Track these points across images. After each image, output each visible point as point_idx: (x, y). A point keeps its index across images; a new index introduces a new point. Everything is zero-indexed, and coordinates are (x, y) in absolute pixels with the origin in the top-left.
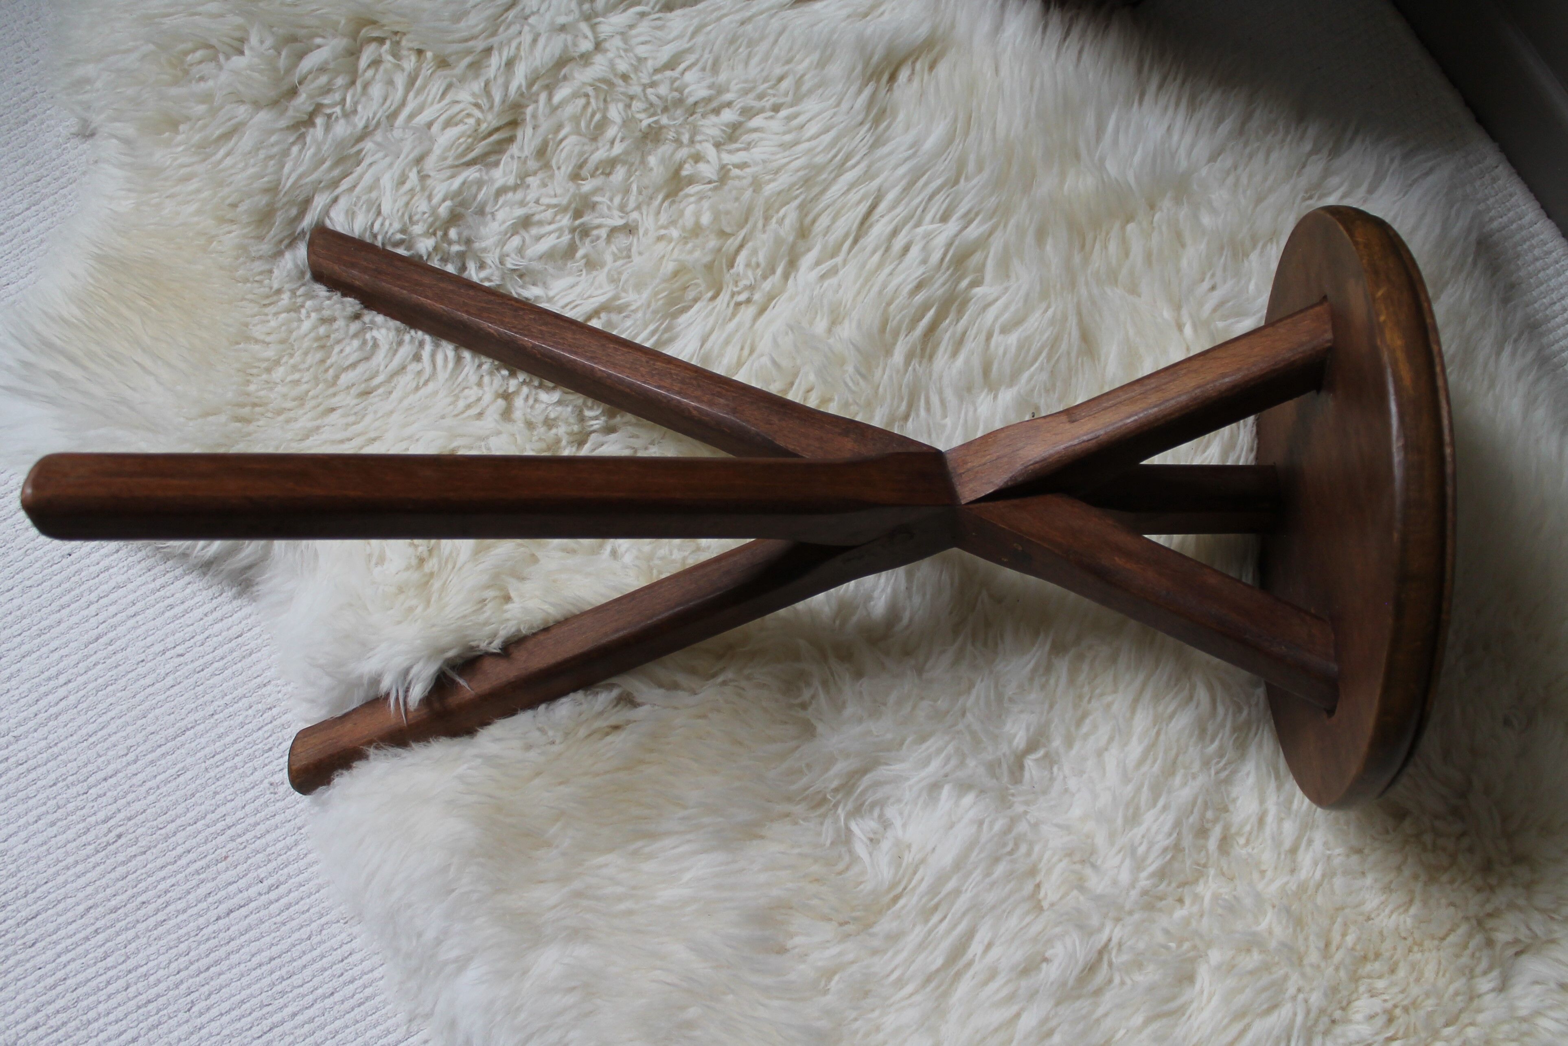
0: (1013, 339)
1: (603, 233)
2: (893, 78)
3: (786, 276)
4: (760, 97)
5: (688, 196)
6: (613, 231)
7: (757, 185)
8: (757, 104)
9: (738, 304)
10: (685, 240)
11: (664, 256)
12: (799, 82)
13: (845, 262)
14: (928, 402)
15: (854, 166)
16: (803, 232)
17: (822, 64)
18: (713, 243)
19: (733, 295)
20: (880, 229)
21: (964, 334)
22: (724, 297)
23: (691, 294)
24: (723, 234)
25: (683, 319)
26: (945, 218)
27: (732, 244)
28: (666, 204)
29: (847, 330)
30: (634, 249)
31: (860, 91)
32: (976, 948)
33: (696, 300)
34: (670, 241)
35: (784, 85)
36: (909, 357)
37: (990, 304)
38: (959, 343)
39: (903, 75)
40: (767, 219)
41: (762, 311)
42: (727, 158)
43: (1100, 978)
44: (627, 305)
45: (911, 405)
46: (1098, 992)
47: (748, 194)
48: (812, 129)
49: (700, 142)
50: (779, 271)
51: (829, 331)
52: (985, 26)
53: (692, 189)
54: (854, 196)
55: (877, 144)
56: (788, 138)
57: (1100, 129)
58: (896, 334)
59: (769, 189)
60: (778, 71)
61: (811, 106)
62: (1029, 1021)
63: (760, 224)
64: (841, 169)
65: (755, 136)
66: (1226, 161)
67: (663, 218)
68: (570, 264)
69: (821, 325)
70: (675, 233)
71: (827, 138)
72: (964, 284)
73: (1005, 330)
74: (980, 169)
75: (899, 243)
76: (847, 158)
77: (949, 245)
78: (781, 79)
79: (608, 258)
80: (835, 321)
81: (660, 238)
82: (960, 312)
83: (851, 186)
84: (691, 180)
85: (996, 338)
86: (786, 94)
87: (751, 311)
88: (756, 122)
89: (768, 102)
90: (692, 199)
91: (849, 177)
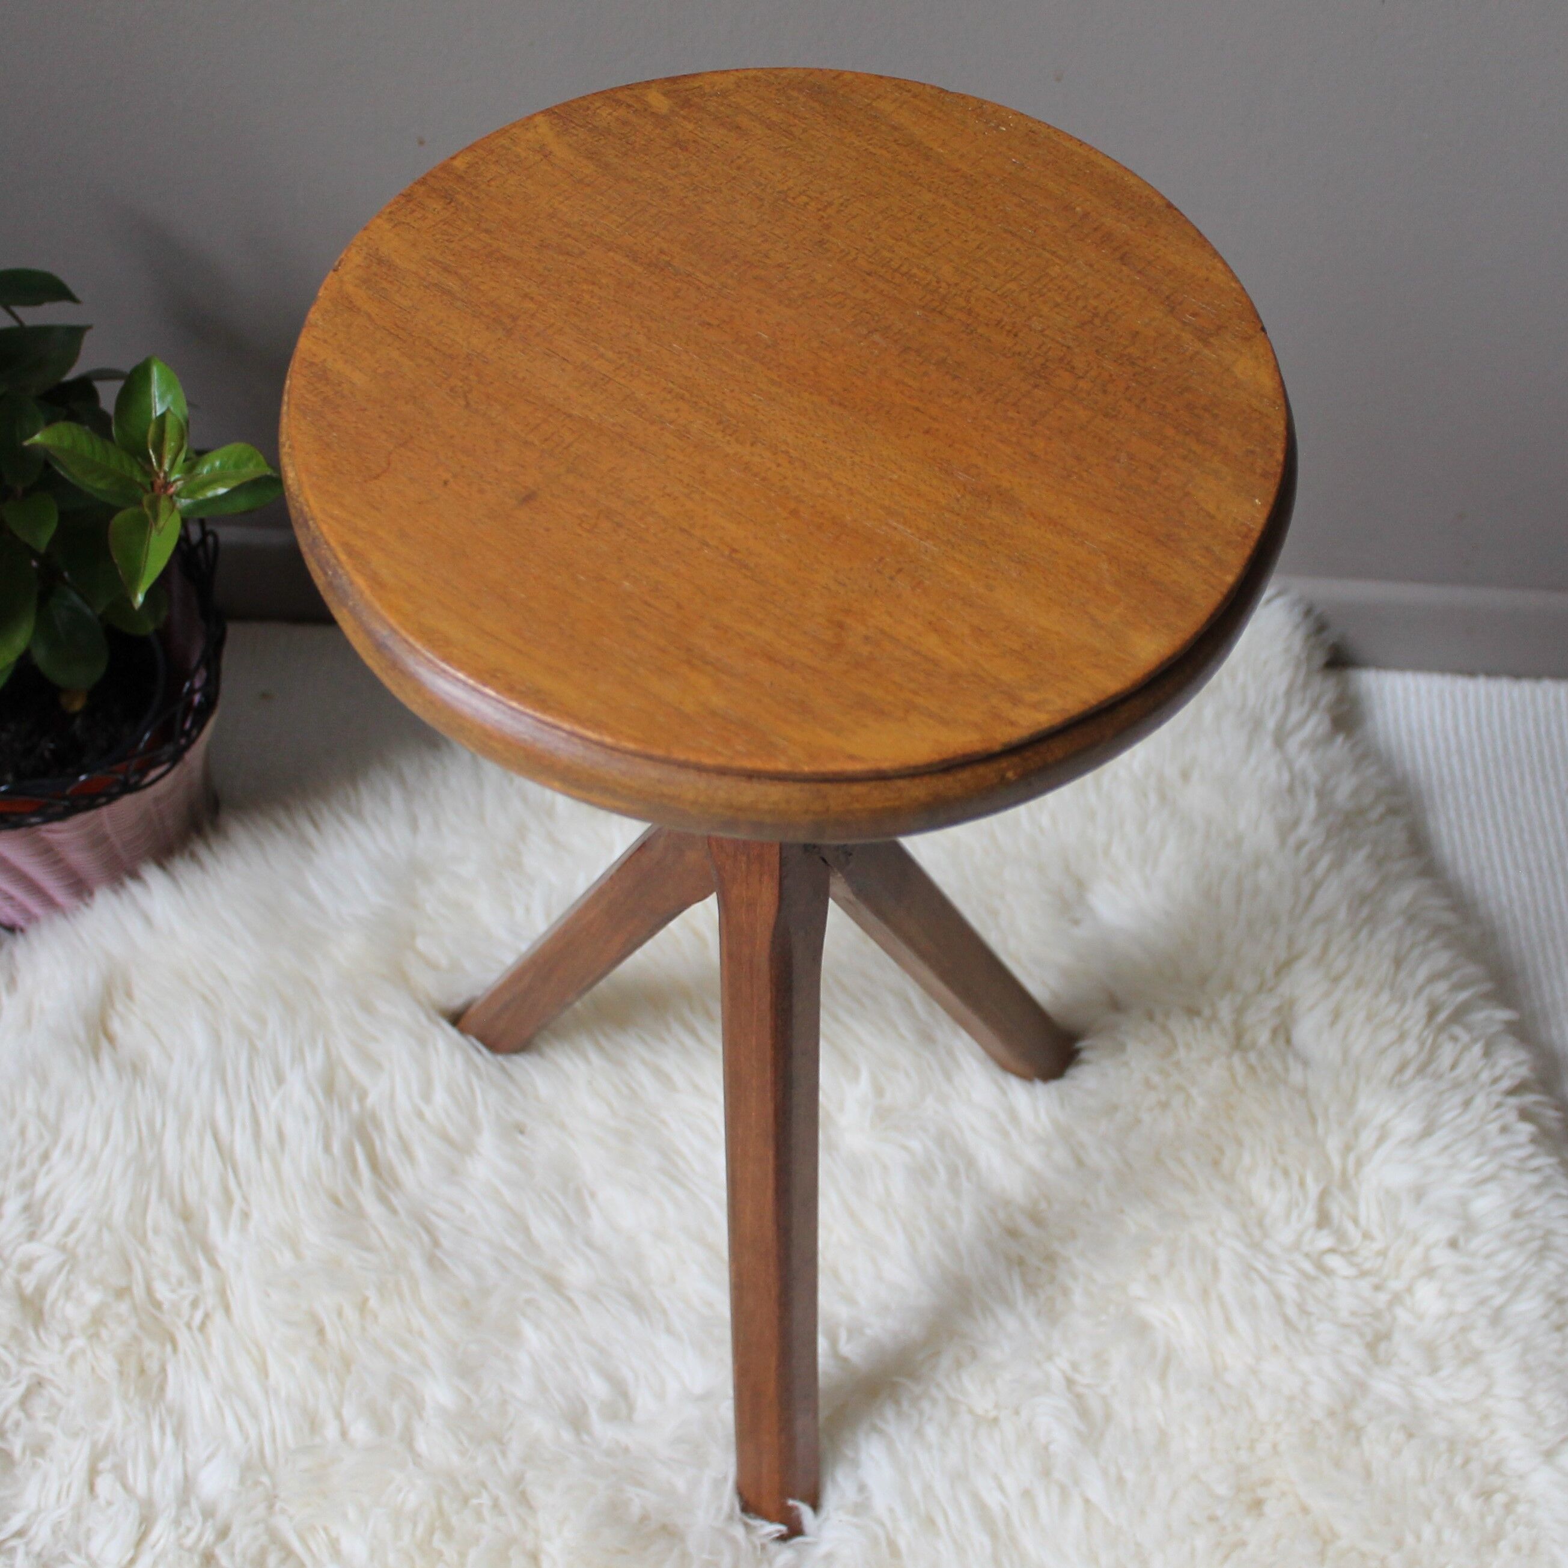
0: (440, 1097)
1: (17, 1414)
2: (111, 1039)
3: (213, 1263)
4: (22, 1163)
5: (53, 1304)
6: (24, 1402)
7: (105, 1224)
8: (26, 1172)
9: (202, 1327)
10: (94, 1337)
11: (93, 1369)
12: (41, 1116)
13: (245, 1199)
14: (438, 1215)
15: (164, 1125)
16: (186, 1216)
17: (44, 1082)
18: (123, 1308)
19: (189, 1326)
20: (241, 1144)
21: (400, 1137)
22: (184, 1338)
23: (153, 1366)
24: (122, 1293)
25: (170, 1393)
26: (280, 1079)
27: (139, 1291)
28: (42, 1333)
29: (311, 1236)
30: (58, 1396)
31: (100, 1071)
32: (993, 1499)
33: (163, 1370)
34: (83, 1352)
35: (32, 1132)
36: (383, 1199)
37: (392, 1097)
38: (406, 1150)
39: (116, 1026)
40: (143, 1240)
41: (227, 1309)
42: (51, 1238)
43: (1095, 1405)
44: (110, 1439)
45: (429, 1229)
46: (1108, 1417)
47: (106, 1236)
48: (96, 1137)
49: (13, 1252)
50: (203, 1264)
51: (298, 1255)
52: (135, 927)
53: (52, 1293)
54: (192, 1142)
55: (161, 1089)
56: (85, 1164)
57: (310, 897)
58: (351, 1195)
59: (118, 1216)
60: (13, 1129)
61: (73, 1124)
62: (1096, 1490)
63: (143, 1253)
64: (157, 1139)
65: (54, 1196)
66: (425, 822)
67: (56, 1344)
68: (19, 1471)
69: (286, 1259)
70: (79, 1342)
71: (117, 1128)
72: (355, 1107)
73: (427, 1096)
74: (263, 1022)
75: (269, 1135)
76: (151, 1124)
77: (310, 1090)
78: (22, 1132)
79: (46, 1428)
80: (294, 1244)
81: (72, 1361)
82: (378, 1126)
83: (181, 1137)
84: (41, 1292)
85: (427, 1112)
86: (41, 1137)
87: (218, 1318)
88: (41, 1186)
89: (33, 1161)
90: (60, 1303)
91: (170, 1138)
